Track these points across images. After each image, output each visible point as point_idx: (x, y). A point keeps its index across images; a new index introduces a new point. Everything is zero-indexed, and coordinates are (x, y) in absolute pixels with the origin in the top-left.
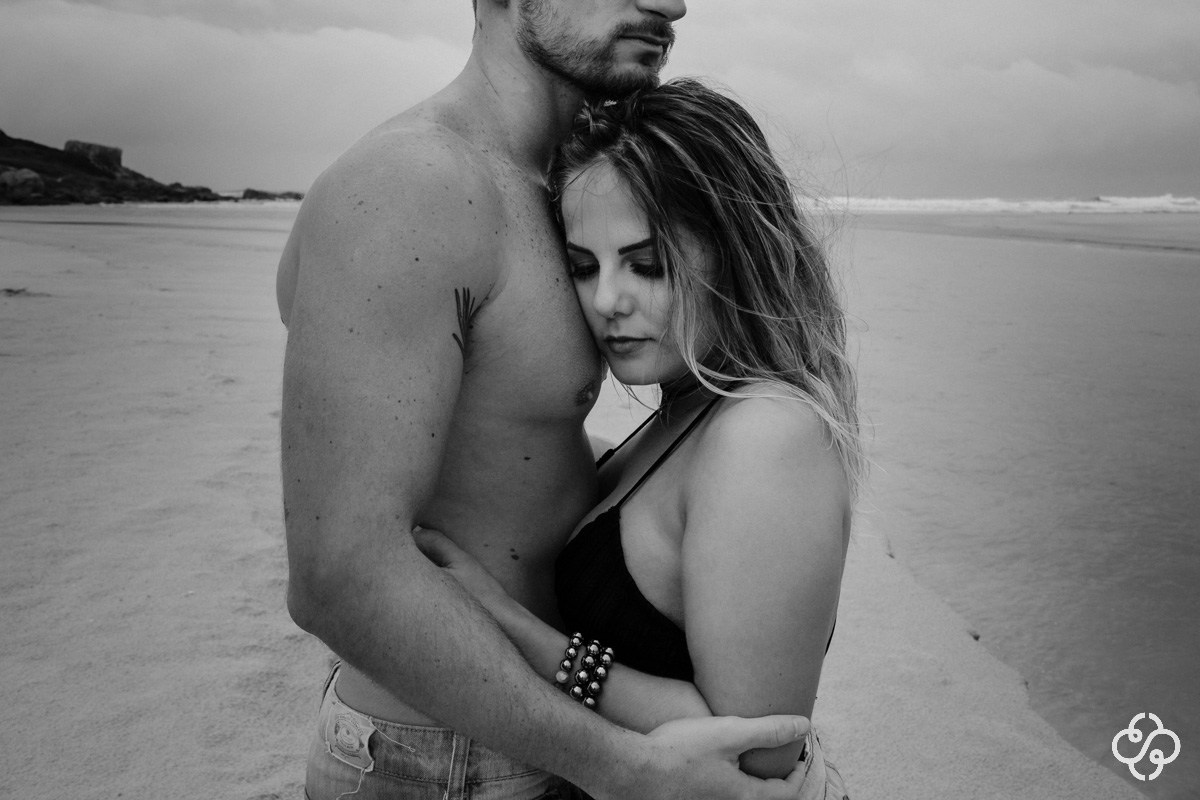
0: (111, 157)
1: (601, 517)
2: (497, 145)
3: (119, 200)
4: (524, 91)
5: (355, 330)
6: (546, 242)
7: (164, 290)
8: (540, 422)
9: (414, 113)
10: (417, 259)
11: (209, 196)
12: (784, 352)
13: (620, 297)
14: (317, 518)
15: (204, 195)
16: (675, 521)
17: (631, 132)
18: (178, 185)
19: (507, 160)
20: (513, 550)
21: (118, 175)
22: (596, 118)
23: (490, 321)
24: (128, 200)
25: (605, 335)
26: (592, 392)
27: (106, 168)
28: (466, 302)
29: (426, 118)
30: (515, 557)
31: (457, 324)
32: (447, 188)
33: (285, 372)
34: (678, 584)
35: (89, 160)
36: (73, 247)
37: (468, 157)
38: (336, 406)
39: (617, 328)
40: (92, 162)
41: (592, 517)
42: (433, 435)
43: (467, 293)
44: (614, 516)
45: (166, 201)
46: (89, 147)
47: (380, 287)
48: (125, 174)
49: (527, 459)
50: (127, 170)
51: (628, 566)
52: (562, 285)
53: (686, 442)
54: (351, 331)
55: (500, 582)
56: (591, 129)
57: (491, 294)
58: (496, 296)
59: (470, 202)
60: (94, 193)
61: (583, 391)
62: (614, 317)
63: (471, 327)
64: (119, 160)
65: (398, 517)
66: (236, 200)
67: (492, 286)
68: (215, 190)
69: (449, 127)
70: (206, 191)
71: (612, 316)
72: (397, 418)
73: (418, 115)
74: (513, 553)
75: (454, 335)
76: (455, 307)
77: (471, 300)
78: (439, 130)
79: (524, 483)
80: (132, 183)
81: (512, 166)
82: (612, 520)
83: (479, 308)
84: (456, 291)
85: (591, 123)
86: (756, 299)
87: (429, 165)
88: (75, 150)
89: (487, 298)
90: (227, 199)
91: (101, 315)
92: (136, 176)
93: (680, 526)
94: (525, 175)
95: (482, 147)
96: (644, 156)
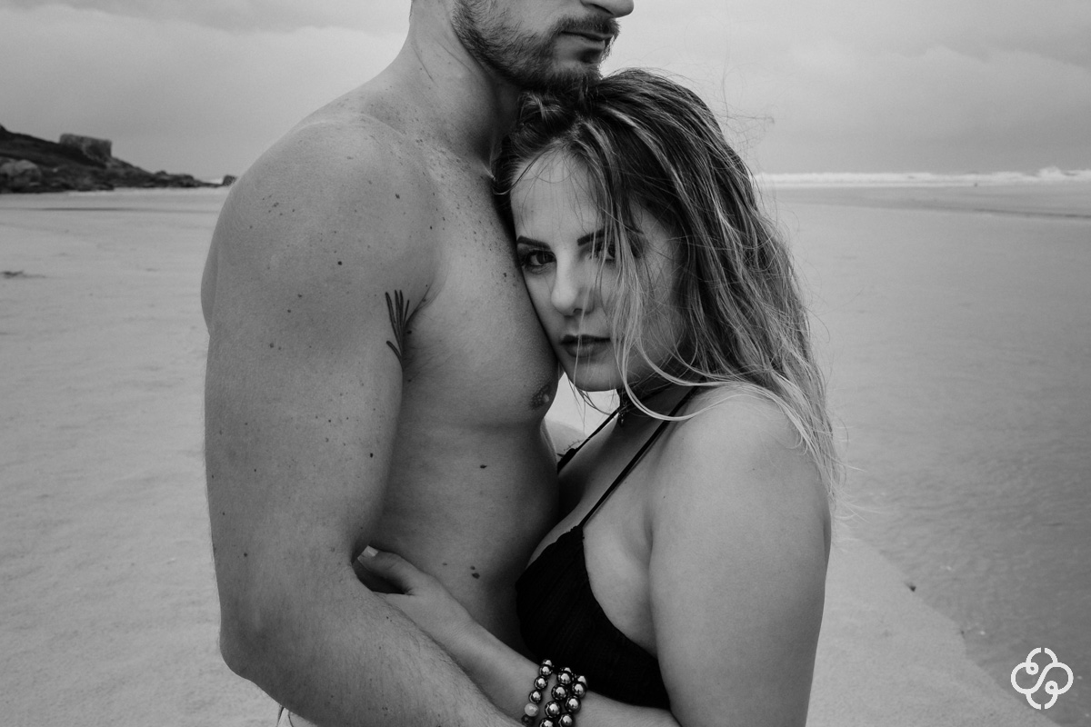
0: (100, 150)
1: (563, 537)
2: (432, 134)
3: (110, 188)
4: (460, 76)
5: (276, 345)
6: (490, 232)
7: (149, 270)
8: (494, 428)
9: (340, 104)
10: (340, 263)
11: (191, 183)
12: (750, 350)
13: (581, 292)
14: (246, 555)
15: (185, 182)
16: (642, 541)
17: (586, 115)
18: (163, 173)
19: (444, 150)
20: (473, 568)
21: (109, 165)
22: (546, 104)
23: (430, 323)
24: (119, 186)
25: (562, 337)
26: (549, 394)
27: (97, 158)
28: (400, 307)
29: (351, 109)
30: (476, 576)
31: (391, 329)
32: (370, 183)
33: (206, 394)
34: (647, 609)
35: (81, 152)
36: (67, 231)
37: (396, 148)
38: (259, 430)
39: (577, 327)
40: (85, 153)
41: (553, 538)
42: (372, 455)
43: (399, 296)
44: (577, 537)
45: (152, 187)
46: (82, 139)
47: (300, 296)
48: (115, 164)
49: (483, 467)
50: (117, 160)
51: (593, 591)
52: (510, 280)
53: (649, 455)
54: (272, 346)
55: (462, 603)
56: (543, 115)
57: (429, 296)
58: (435, 296)
59: (398, 197)
60: (87, 181)
61: (539, 394)
62: (572, 315)
63: (410, 332)
64: (109, 151)
65: (333, 550)
66: (216, 186)
67: (428, 288)
68: (197, 176)
69: (377, 117)
70: (189, 177)
71: (571, 313)
72: (327, 440)
73: (342, 106)
74: (474, 572)
75: (389, 343)
76: (387, 313)
77: (405, 303)
78: (363, 120)
79: (481, 493)
80: (121, 172)
81: (451, 155)
82: (575, 540)
83: (416, 311)
84: (387, 294)
85: (542, 107)
86: (720, 295)
87: (350, 158)
88: (69, 142)
89: (424, 300)
90: (208, 185)
91: (91, 295)
92: (125, 165)
93: (646, 548)
94: (464, 164)
95: (416, 137)
96: (602, 138)
